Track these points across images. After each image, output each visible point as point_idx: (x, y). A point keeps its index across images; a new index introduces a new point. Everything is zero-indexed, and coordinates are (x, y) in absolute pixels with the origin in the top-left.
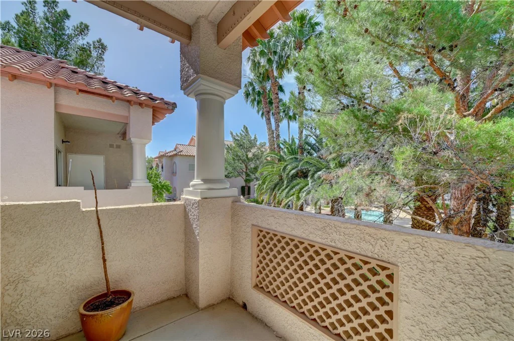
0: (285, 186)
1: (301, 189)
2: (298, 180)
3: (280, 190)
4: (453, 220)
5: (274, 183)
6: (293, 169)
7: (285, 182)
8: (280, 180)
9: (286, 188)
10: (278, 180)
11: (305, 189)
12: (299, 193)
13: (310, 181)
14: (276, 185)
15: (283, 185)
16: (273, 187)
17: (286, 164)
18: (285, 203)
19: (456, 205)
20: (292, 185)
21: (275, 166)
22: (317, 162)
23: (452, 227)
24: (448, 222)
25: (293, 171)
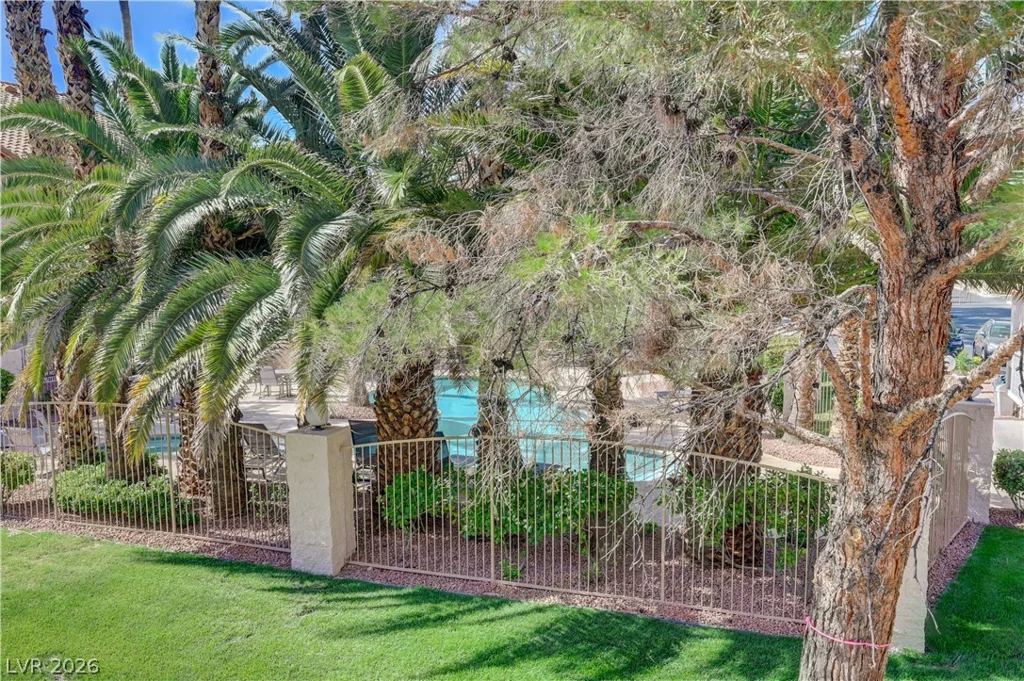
0: (137, 301)
1: (234, 318)
2: (213, 268)
3: (116, 325)
4: (891, 419)
5: (64, 279)
6: (183, 208)
7: (139, 279)
8: (100, 265)
9: (146, 309)
10: (89, 265)
11: (255, 316)
12: (224, 338)
13: (287, 274)
14: (80, 297)
15: (129, 296)
16: (63, 303)
17: (131, 177)
18: (145, 395)
19: (900, 359)
20: (178, 295)
21: (72, 189)
22: (310, 171)
23: (887, 446)
24: (874, 430)
25: (186, 222)
